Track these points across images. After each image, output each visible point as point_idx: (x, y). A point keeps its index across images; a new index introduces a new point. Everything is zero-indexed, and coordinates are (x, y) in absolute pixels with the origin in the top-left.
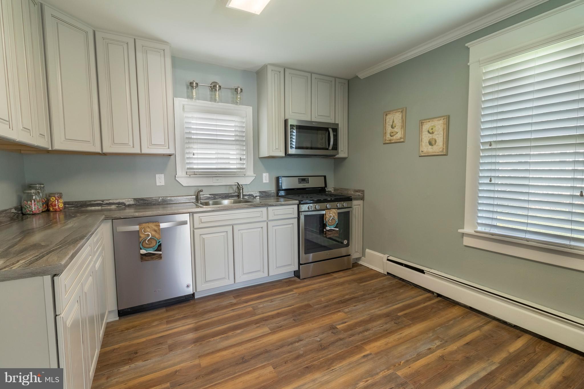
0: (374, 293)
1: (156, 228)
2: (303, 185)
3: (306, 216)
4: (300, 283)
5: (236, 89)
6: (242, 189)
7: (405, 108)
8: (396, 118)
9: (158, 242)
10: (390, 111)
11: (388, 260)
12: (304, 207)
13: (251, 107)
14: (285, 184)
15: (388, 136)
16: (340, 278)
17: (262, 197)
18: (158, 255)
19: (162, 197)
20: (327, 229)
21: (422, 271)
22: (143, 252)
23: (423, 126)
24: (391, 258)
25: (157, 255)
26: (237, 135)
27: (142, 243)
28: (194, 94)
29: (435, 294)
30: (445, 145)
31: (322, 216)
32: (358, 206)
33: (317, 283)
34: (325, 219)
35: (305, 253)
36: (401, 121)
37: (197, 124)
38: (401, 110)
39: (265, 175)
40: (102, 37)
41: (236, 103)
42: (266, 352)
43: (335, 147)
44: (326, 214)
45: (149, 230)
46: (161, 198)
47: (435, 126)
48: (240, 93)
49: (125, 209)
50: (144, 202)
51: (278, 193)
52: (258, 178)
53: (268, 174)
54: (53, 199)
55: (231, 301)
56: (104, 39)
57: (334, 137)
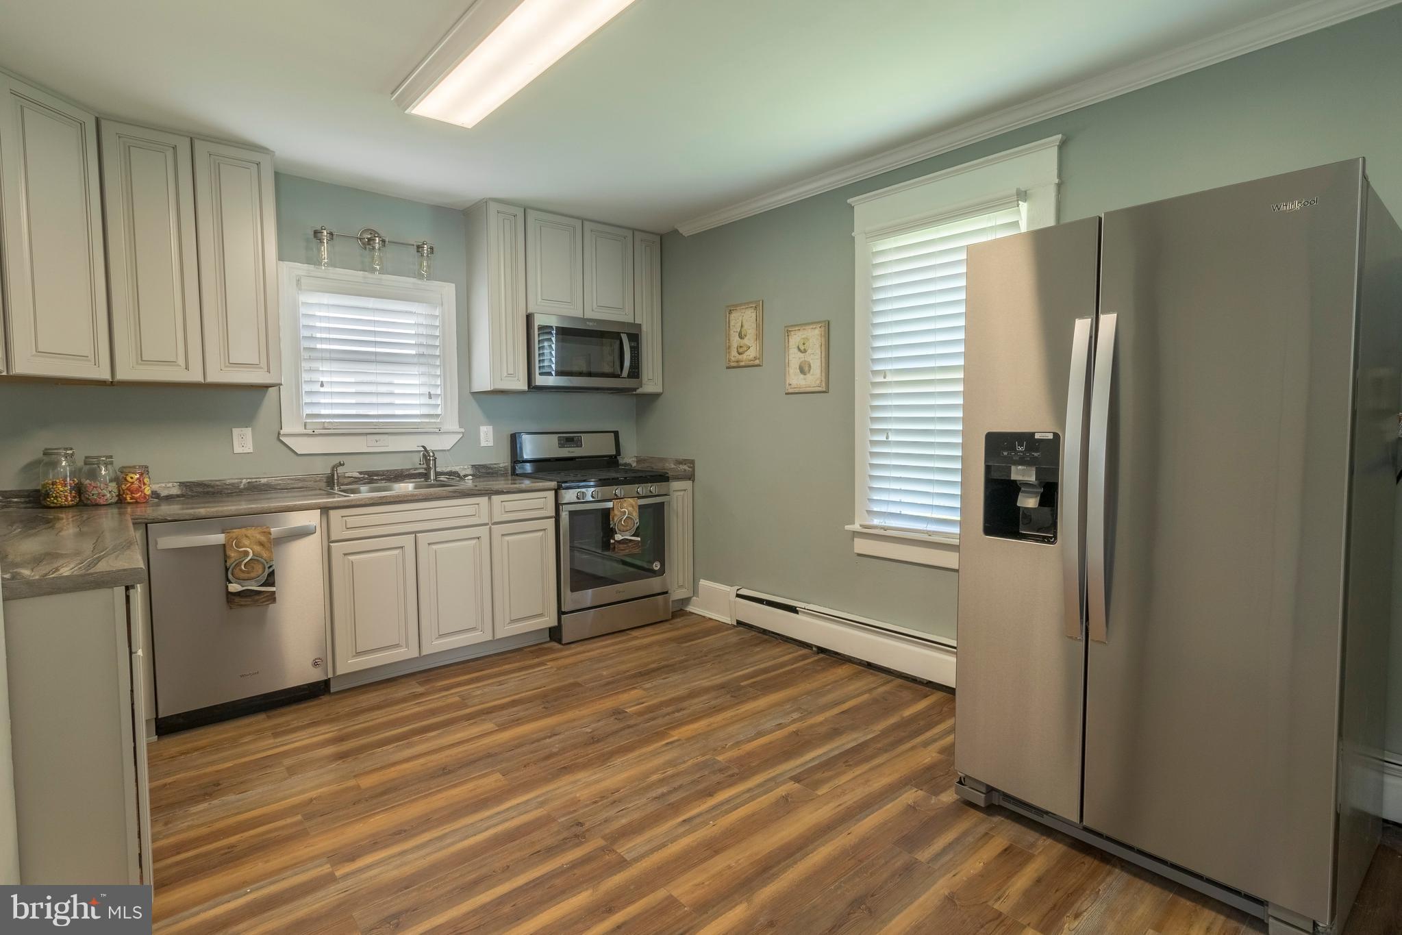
0: (706, 656)
1: (263, 538)
2: (569, 452)
3: (572, 513)
4: (561, 650)
5: (418, 247)
6: (435, 460)
7: (761, 302)
8: (745, 319)
9: (267, 566)
10: (736, 306)
11: (738, 596)
12: (569, 495)
13: (454, 285)
14: (530, 447)
15: (734, 353)
16: (644, 637)
17: (480, 477)
18: (268, 594)
19: (247, 479)
20: (616, 539)
21: (793, 610)
22: (234, 587)
23: (790, 337)
24: (744, 592)
25: (265, 595)
26: (421, 345)
27: (233, 570)
28: (325, 254)
29: (814, 649)
30: (823, 374)
31: (606, 513)
32: (682, 493)
33: (597, 649)
34: (613, 519)
35: (573, 590)
36: (754, 326)
37: (329, 319)
38: (754, 305)
39: (486, 430)
40: (117, 134)
41: (421, 277)
42: (489, 756)
43: (635, 372)
44: (613, 508)
45: (246, 542)
46: (244, 481)
47: (807, 339)
48: (428, 256)
49: (158, 505)
50: (205, 490)
51: (513, 469)
52: (469, 436)
53: (491, 427)
54: (132, 478)
55: (414, 691)
56: (119, 137)
57: (631, 351)
